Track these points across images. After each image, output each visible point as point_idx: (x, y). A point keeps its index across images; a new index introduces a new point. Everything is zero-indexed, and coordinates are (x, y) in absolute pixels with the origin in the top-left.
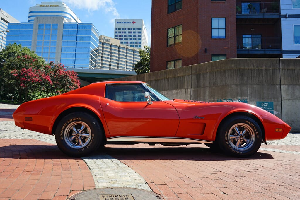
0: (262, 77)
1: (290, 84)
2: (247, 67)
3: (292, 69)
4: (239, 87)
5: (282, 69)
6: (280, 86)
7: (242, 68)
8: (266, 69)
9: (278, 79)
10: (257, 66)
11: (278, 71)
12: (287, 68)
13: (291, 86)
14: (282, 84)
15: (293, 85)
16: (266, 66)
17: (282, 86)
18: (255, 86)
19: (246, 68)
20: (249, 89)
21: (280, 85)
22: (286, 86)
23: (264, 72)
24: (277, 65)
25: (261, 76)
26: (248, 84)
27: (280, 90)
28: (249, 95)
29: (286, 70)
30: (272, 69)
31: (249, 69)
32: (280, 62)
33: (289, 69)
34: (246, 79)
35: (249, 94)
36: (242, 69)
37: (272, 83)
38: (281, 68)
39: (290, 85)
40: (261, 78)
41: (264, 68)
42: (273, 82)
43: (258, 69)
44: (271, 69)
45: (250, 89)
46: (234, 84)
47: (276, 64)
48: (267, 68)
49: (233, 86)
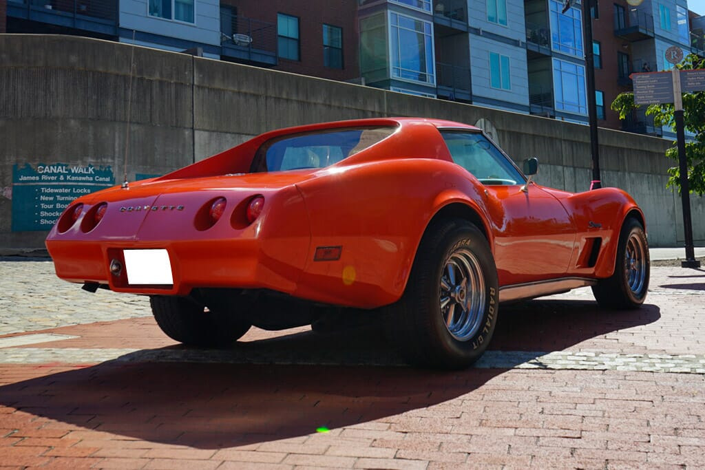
0: (152, 103)
1: (213, 129)
2: (113, 70)
3: (219, 90)
4: (91, 128)
5: (198, 87)
6: (191, 134)
7: (101, 69)
8: (161, 82)
9: (189, 114)
10: (140, 72)
11: (189, 91)
12: (208, 85)
13: (215, 134)
14: (197, 128)
15: (220, 132)
16: (161, 75)
17: (196, 133)
18: (135, 128)
19: (109, 72)
20: (117, 135)
21: (193, 129)
22: (206, 134)
23: (156, 90)
24: (187, 73)
25: (148, 101)
26: (115, 120)
27: (192, 143)
28: (117, 155)
29: (207, 90)
30: (176, 83)
31: (117, 75)
32: (195, 67)
33: (211, 89)
34: (110, 104)
35: (117, 150)
36: (101, 73)
37: (174, 125)
38: (195, 83)
39: (213, 131)
40: (148, 107)
41: (157, 77)
42: (177, 120)
43: (142, 79)
44: (172, 82)
45: (119, 137)
46: (74, 118)
47: (185, 71)
48: (164, 79)
49: (72, 122)
